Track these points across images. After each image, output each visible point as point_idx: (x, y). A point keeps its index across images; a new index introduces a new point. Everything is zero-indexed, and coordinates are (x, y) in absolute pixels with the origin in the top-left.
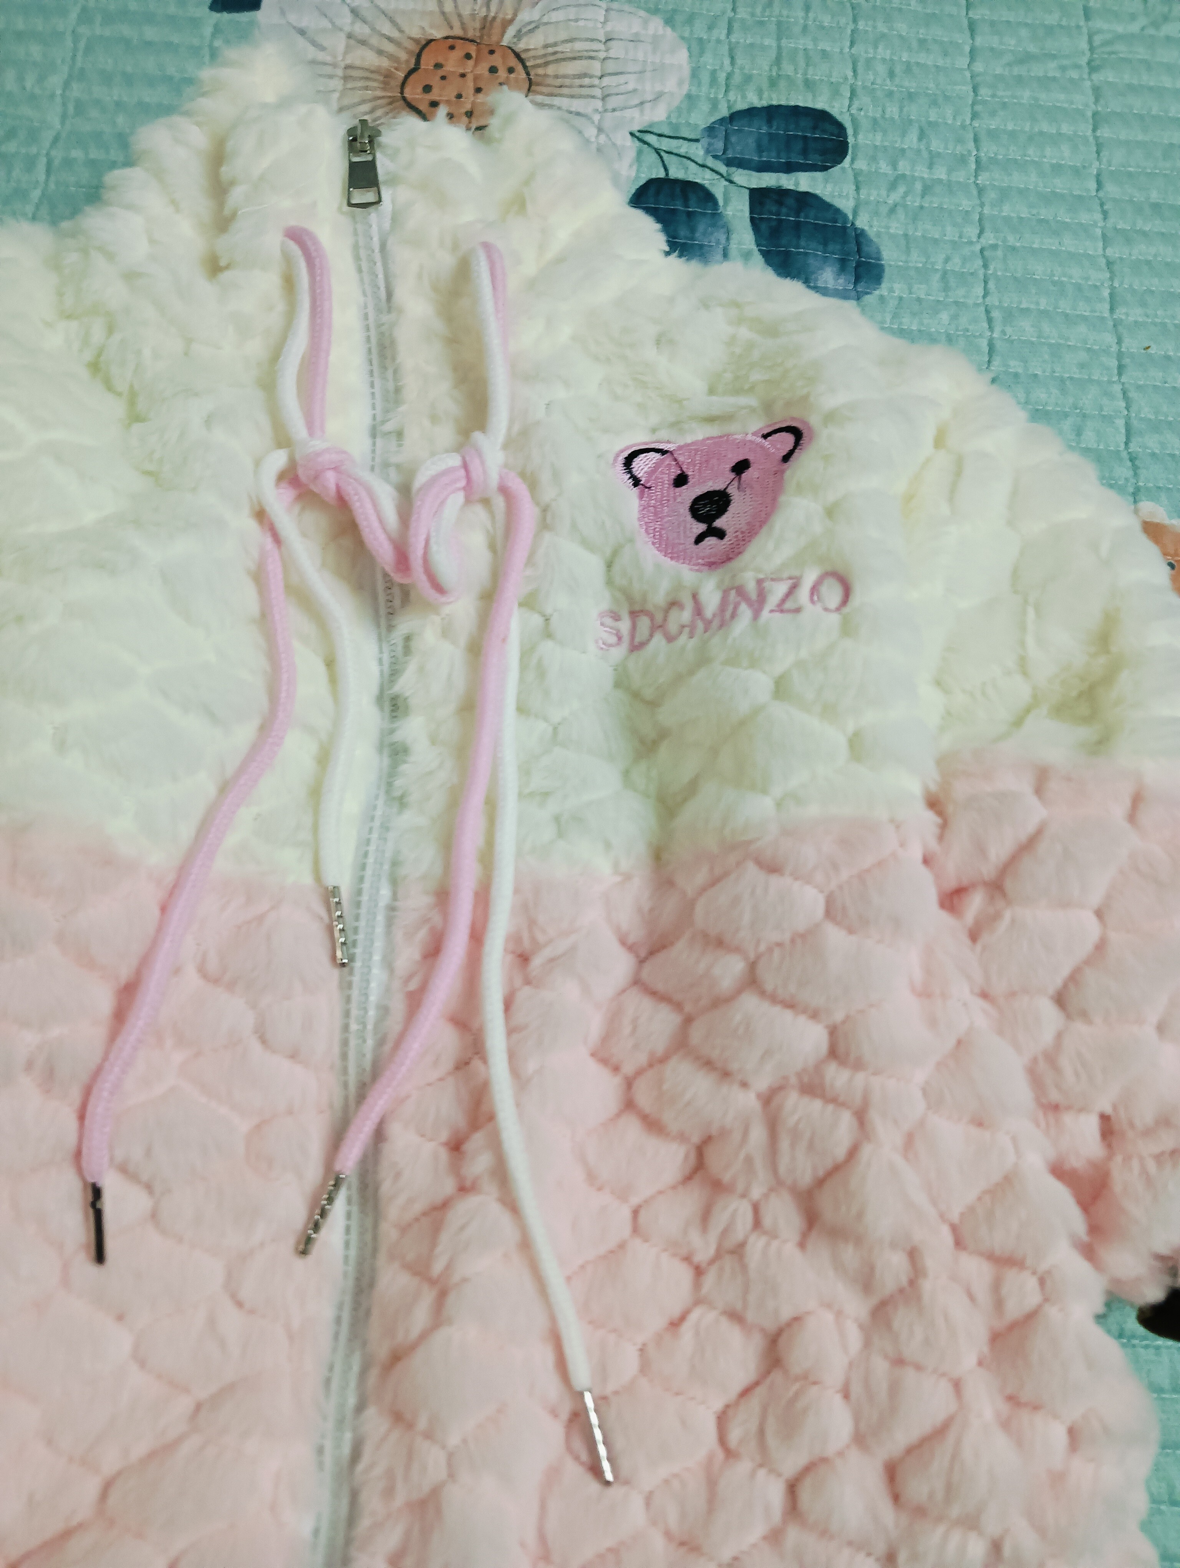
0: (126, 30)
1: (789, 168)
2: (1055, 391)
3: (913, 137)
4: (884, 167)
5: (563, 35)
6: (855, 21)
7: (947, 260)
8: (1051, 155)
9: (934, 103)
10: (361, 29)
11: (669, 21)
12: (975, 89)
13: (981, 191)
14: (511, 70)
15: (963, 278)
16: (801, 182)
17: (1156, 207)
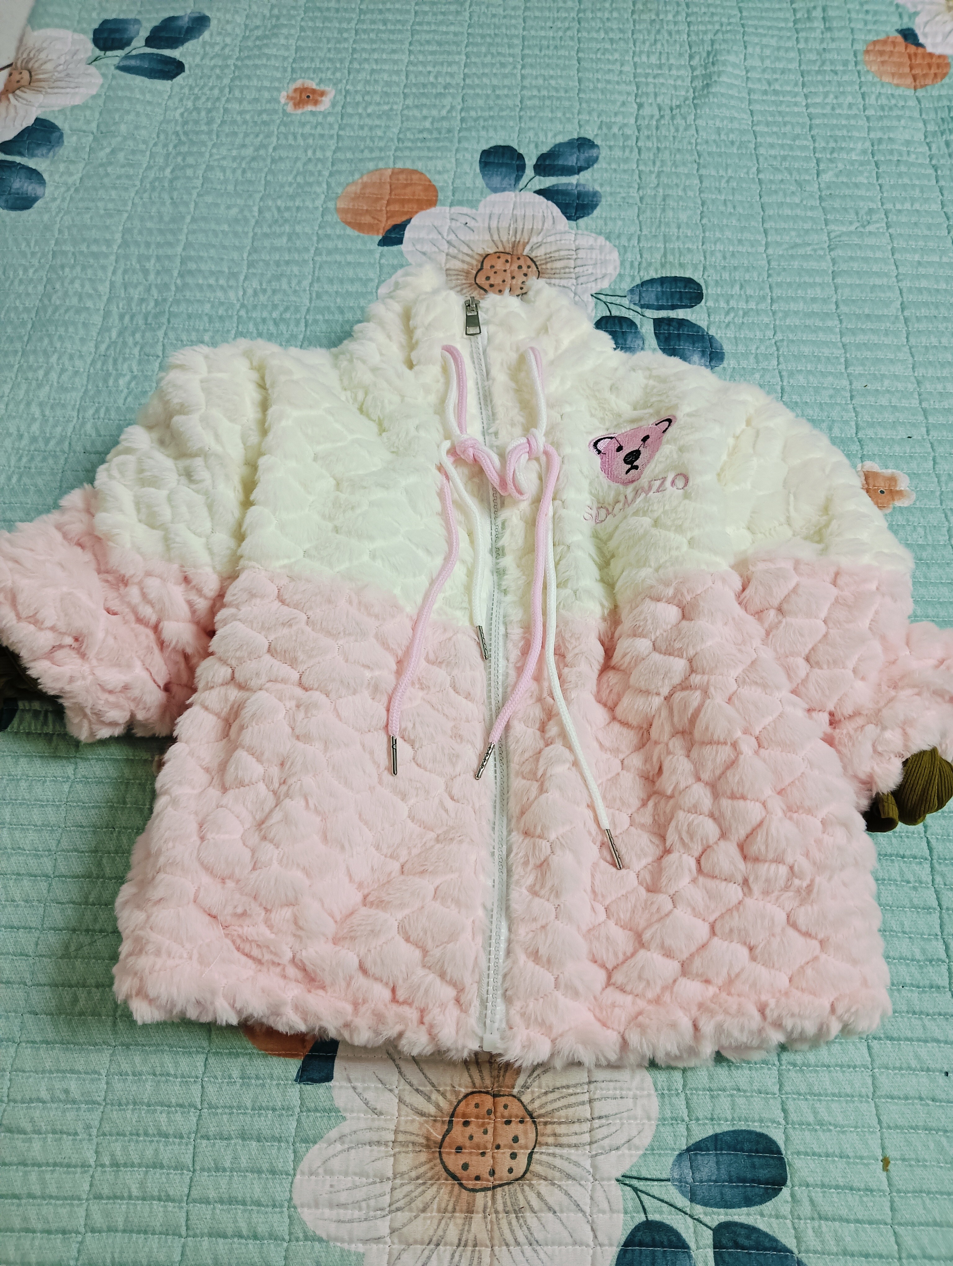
0: (338, 258)
1: (673, 307)
2: (817, 410)
3: (737, 287)
4: (723, 304)
5: (554, 248)
6: (704, 232)
7: (758, 348)
8: (810, 293)
9: (747, 270)
10: (453, 251)
11: (608, 238)
12: (769, 262)
13: (774, 313)
14: (529, 267)
15: (766, 357)
16: (680, 314)
17: (868, 316)
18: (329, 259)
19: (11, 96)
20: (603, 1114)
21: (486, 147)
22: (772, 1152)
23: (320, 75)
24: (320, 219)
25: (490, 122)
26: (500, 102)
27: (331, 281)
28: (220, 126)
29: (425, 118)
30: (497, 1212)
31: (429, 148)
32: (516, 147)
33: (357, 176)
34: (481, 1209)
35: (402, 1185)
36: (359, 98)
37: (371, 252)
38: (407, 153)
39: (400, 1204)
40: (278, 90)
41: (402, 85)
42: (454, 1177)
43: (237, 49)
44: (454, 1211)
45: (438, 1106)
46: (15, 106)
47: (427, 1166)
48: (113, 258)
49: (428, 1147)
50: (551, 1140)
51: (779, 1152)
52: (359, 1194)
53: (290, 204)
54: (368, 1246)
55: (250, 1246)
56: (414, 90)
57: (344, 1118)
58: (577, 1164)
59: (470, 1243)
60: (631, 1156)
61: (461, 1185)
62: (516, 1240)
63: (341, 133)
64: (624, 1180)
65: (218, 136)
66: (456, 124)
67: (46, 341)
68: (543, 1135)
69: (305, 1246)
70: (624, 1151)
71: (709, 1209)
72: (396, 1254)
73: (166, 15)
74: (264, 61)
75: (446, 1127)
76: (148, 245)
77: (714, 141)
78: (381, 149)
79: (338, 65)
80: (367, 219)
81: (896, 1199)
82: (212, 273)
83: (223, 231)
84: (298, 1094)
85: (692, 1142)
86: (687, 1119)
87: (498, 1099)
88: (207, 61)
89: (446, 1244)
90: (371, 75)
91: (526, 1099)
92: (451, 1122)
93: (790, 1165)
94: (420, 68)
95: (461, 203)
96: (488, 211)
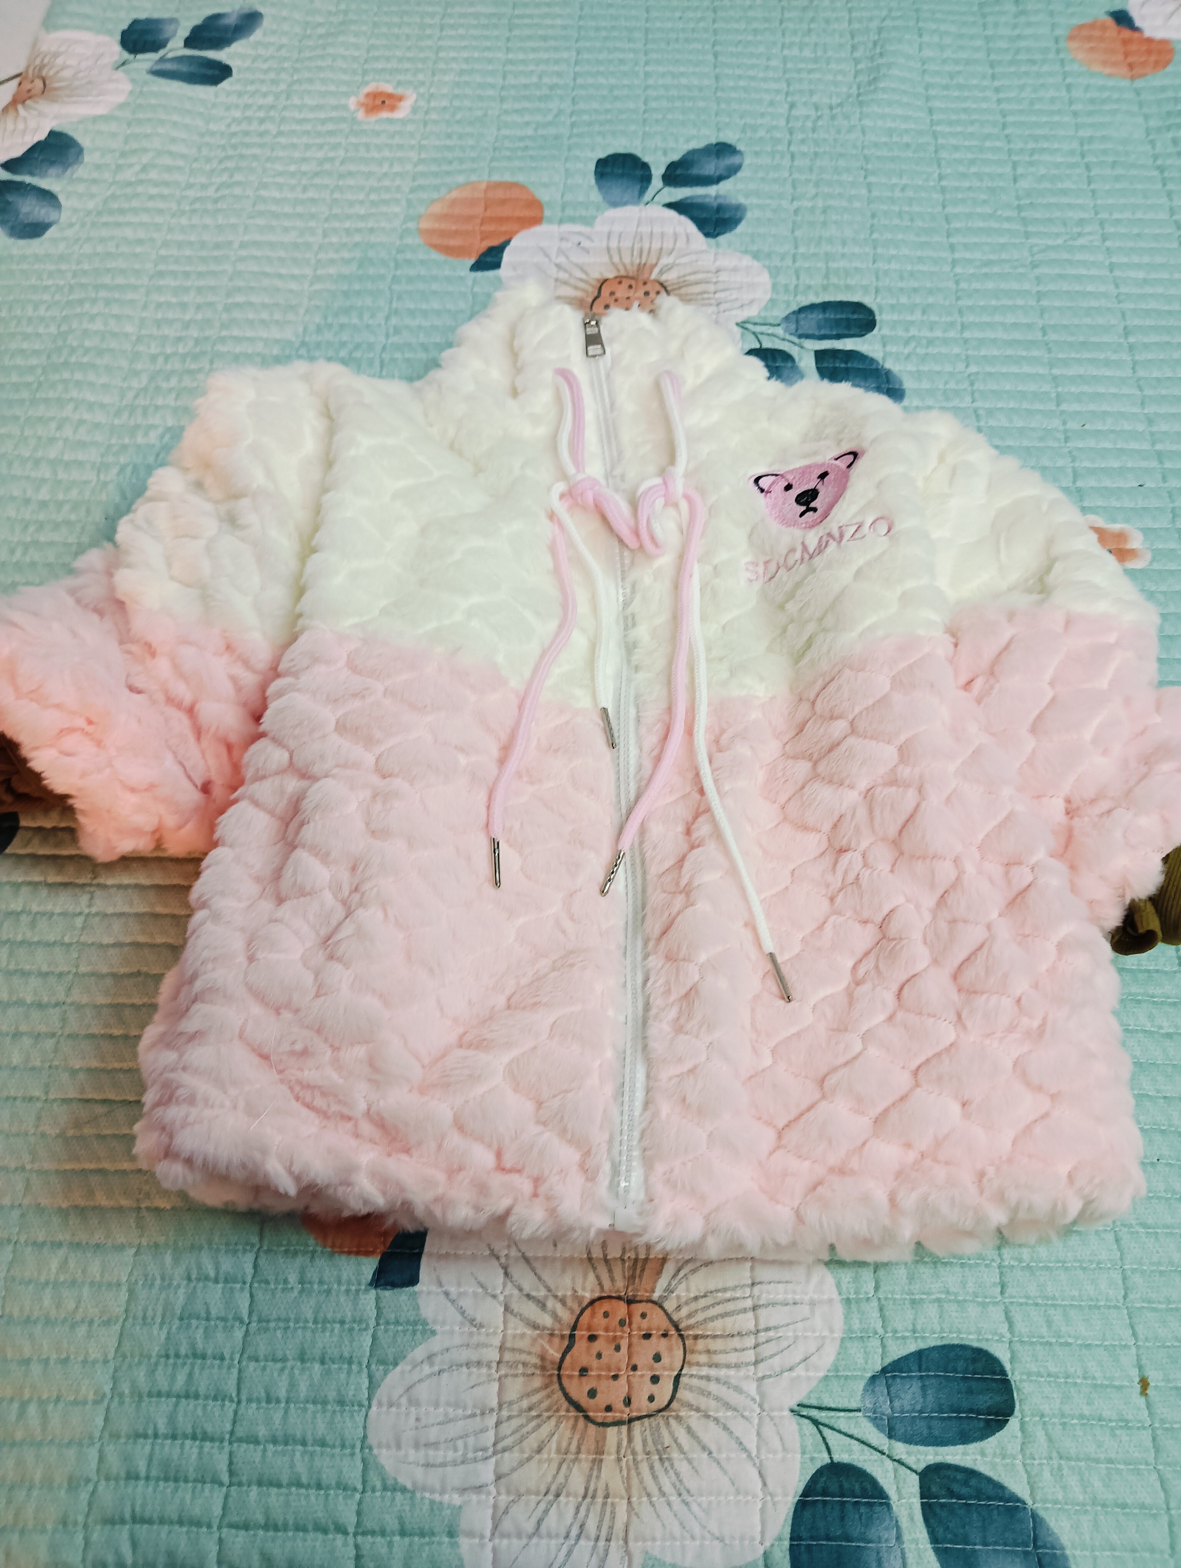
0: (421, 286)
1: (838, 337)
3: (918, 313)
4: (901, 332)
5: (689, 270)
6: (875, 248)
7: (946, 383)
8: (1010, 318)
9: (931, 293)
10: (563, 276)
11: (756, 257)
12: (957, 283)
13: (965, 341)
14: (658, 293)
15: (958, 393)
16: (847, 344)
17: (1083, 344)
18: (409, 288)
19: (20, 107)
20: (771, 1324)
21: (602, 155)
22: (994, 1373)
23: (398, 77)
24: (399, 242)
25: (607, 127)
26: (618, 104)
27: (412, 313)
28: (274, 138)
29: (527, 124)
30: (634, 1453)
31: (532, 158)
32: (638, 154)
33: (443, 191)
34: (613, 1449)
35: (509, 1418)
36: (445, 103)
37: (461, 278)
38: (505, 164)
39: (508, 1442)
40: (347, 95)
41: (499, 87)
42: (578, 1407)
43: (296, 50)
44: (578, 1451)
45: (555, 1316)
46: (25, 119)
47: (543, 1393)
48: (143, 291)
49: (543, 1368)
50: (703, 1358)
51: (1003, 1372)
52: (453, 1430)
53: (361, 225)
54: (466, 1497)
55: (313, 1498)
56: (513, 92)
57: (433, 1333)
58: (738, 1389)
59: (600, 1493)
60: (809, 1379)
61: (587, 1418)
62: (660, 1489)
63: (423, 142)
64: (800, 1411)
65: (272, 149)
66: (565, 130)
67: (60, 388)
68: (693, 1352)
69: (383, 1498)
70: (800, 1371)
71: (914, 1448)
72: (502, 1505)
73: (209, 12)
74: (329, 63)
75: (566, 1342)
76: (187, 275)
77: (885, 144)
78: (473, 160)
79: (420, 66)
80: (456, 242)
81: (1159, 1432)
82: (265, 306)
83: (279, 258)
84: (373, 1304)
85: (888, 1361)
86: (881, 1331)
87: (633, 1306)
88: (259, 64)
89: (568, 1495)
90: (460, 76)
91: (669, 1306)
92: (572, 1337)
93: (1018, 1390)
94: (521, 68)
95: (572, 220)
96: (606, 229)
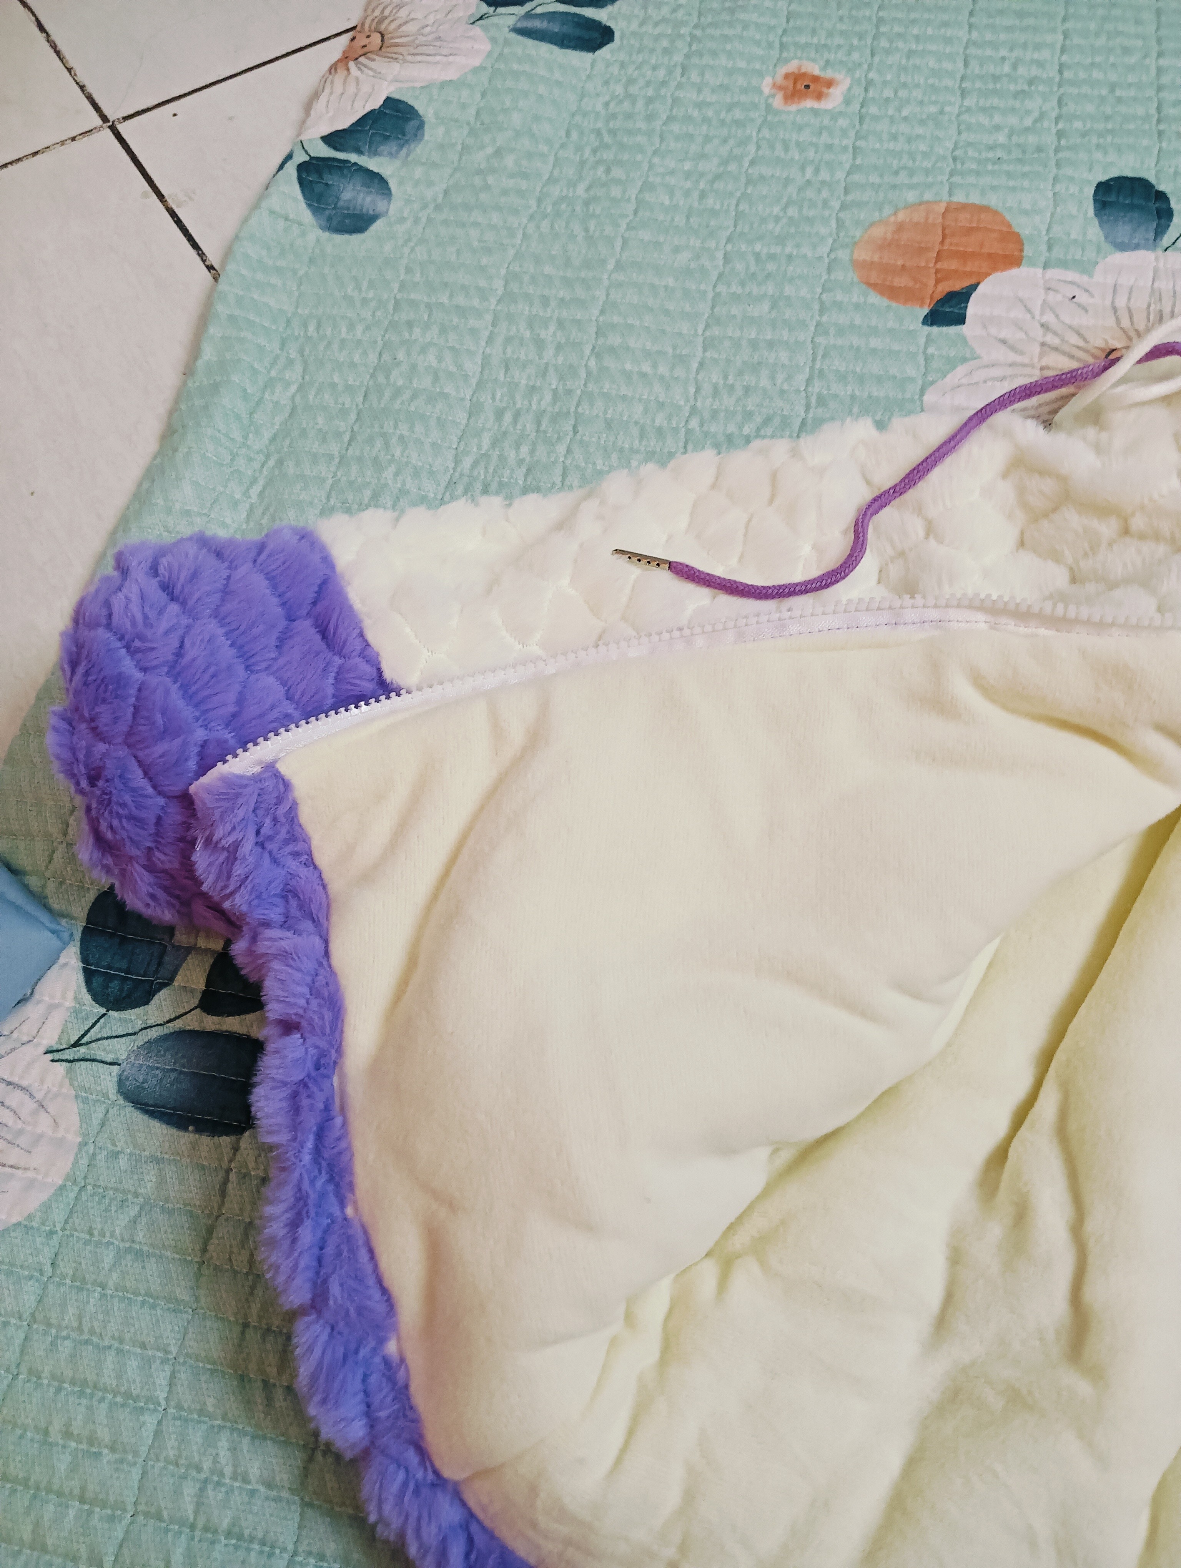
18: (839, 342)
19: (352, 64)
21: (1104, 178)
23: (826, 55)
24: (825, 277)
25: (1109, 139)
26: (1123, 109)
27: (842, 378)
28: (664, 124)
29: (997, 128)
31: (1009, 175)
32: (1152, 180)
33: (888, 211)
36: (888, 93)
37: (911, 334)
38: (972, 180)
40: (760, 74)
41: (959, 76)
43: (695, 14)
46: (357, 79)
48: (489, 317)
53: (776, 249)
56: (978, 84)
63: (858, 143)
65: (662, 139)
66: (1050, 140)
67: (379, 443)
74: (739, 30)
76: (545, 301)
78: (927, 172)
79: (855, 42)
80: (901, 281)
82: (647, 354)
83: (666, 287)
88: (649, 28)
90: (908, 58)
94: (988, 52)
95: (1063, 264)
96: (1110, 281)
